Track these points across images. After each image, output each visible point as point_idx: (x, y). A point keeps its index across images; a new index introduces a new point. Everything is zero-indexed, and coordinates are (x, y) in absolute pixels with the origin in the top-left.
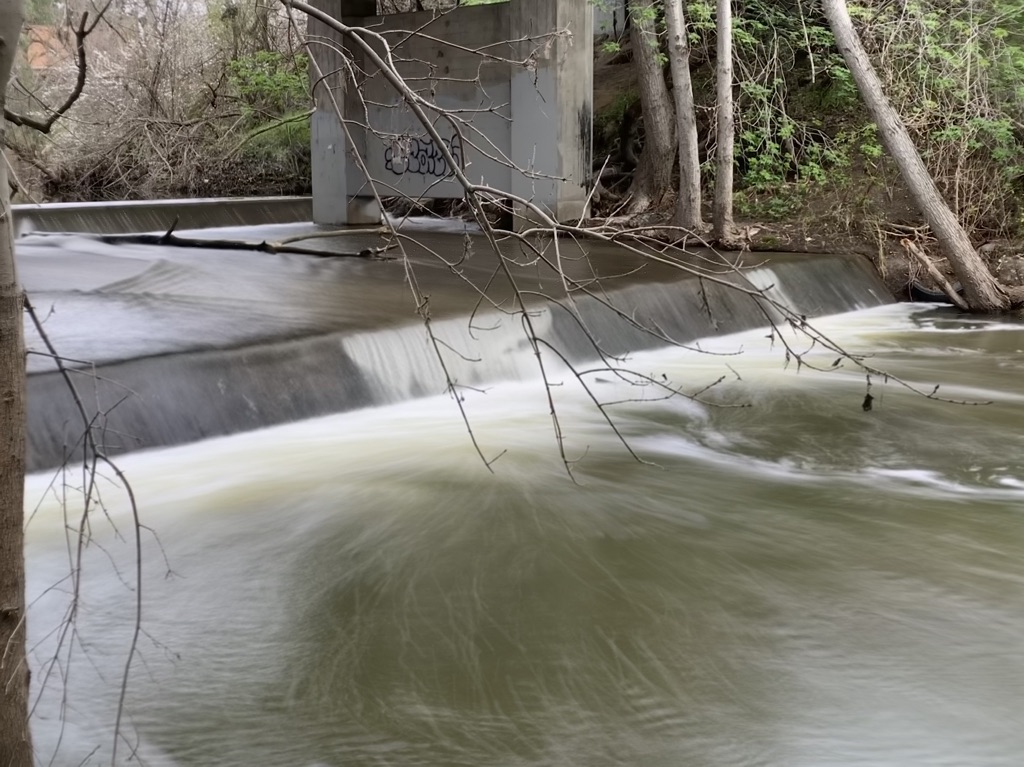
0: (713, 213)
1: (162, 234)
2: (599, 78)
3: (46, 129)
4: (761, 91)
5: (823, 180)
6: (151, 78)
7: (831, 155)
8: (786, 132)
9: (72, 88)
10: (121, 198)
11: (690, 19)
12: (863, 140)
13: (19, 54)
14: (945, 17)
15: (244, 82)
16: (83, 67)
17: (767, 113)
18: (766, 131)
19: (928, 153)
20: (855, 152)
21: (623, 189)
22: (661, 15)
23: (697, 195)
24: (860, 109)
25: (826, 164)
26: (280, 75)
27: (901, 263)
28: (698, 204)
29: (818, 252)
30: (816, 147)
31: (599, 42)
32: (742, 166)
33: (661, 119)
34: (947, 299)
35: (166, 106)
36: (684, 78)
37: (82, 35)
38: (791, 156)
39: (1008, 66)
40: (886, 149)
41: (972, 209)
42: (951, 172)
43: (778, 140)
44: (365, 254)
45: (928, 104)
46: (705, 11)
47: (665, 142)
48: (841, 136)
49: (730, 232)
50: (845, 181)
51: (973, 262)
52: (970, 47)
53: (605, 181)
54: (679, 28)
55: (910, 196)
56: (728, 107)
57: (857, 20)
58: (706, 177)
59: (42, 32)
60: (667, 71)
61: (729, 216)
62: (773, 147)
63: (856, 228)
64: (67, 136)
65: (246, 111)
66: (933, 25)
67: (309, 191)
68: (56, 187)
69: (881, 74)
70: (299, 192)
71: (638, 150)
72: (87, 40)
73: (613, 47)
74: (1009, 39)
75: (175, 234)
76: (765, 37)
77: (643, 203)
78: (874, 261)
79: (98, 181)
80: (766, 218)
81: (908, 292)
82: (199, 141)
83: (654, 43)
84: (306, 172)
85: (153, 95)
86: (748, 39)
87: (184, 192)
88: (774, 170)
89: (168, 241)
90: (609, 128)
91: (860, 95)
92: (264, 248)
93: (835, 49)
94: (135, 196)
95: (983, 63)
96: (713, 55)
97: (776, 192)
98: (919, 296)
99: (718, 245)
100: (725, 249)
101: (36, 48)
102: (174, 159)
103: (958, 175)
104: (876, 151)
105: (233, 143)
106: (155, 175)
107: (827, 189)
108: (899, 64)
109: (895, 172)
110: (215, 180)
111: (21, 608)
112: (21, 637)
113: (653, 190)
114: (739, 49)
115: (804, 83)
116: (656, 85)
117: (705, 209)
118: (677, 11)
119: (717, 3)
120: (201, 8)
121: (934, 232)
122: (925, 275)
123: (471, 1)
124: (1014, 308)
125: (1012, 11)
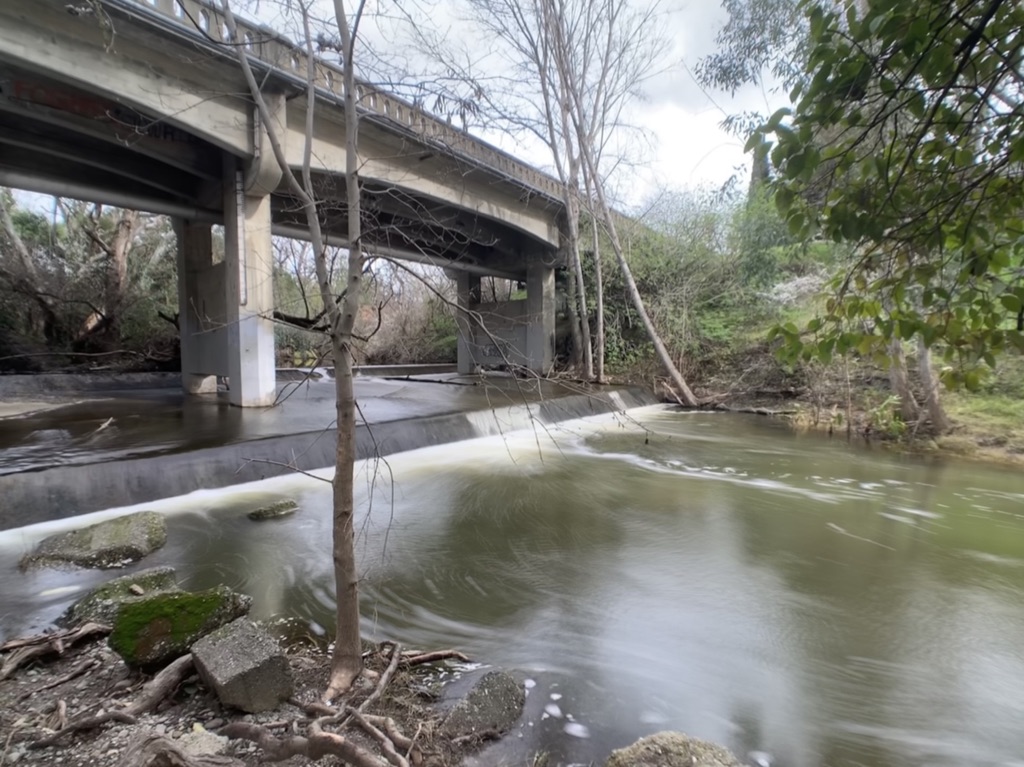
0: (597, 371)
1: (405, 377)
2: (557, 325)
3: (367, 341)
4: (613, 331)
5: (634, 361)
6: (403, 324)
7: (637, 352)
8: (621, 344)
9: (376, 327)
10: (392, 364)
11: (588, 305)
12: (648, 347)
13: (358, 315)
14: (675, 307)
15: (435, 325)
16: (380, 320)
17: (615, 338)
18: (615, 344)
19: (671, 352)
20: (645, 351)
21: (566, 362)
22: (578, 304)
23: (591, 365)
24: (648, 337)
25: (636, 355)
26: (447, 323)
27: (662, 390)
28: (591, 368)
29: (633, 386)
30: (632, 349)
31: (557, 313)
32: (606, 356)
33: (579, 339)
34: (678, 402)
35: (408, 333)
36: (586, 325)
37: (380, 309)
38: (624, 352)
39: (697, 323)
40: (656, 350)
41: (686, 371)
42: (679, 359)
43: (619, 347)
44: (474, 384)
45: (670, 335)
46: (593, 303)
47: (580, 347)
48: (640, 346)
49: (603, 378)
50: (643, 361)
51: (686, 390)
52: (684, 316)
53: (560, 360)
54: (585, 309)
55: (665, 367)
56: (602, 335)
57: (645, 307)
58: (594, 359)
59: (366, 307)
60: (580, 323)
61: (602, 372)
62: (617, 349)
63: (646, 377)
64: (374, 343)
65: (436, 335)
66: (672, 309)
67: (455, 362)
68: (369, 360)
69: (654, 325)
70: (453, 362)
71: (570, 349)
72: (382, 311)
73: (562, 315)
74: (698, 314)
75: (411, 377)
76: (614, 312)
77: (573, 367)
78: (652, 389)
79: (384, 359)
80: (615, 374)
81: (664, 399)
82: (419, 345)
83: (576, 314)
84: (456, 356)
85: (404, 329)
86: (608, 313)
87: (414, 362)
88: (617, 357)
89: (407, 379)
90: (561, 341)
91: (647, 332)
92: (440, 382)
93: (638, 316)
94: (397, 364)
95: (689, 322)
96: (596, 318)
97: (618, 365)
98: (668, 401)
99: (597, 382)
100: (601, 384)
101: (364, 313)
102: (411, 351)
103: (681, 360)
104: (653, 351)
105: (431, 345)
106: (404, 356)
107: (636, 364)
108: (660, 322)
109: (660, 359)
110: (424, 358)
111: (351, 510)
112: (351, 520)
113: (576, 363)
114: (605, 316)
115: (628, 327)
116: (577, 328)
117: (594, 370)
118: (584, 303)
119: (598, 300)
120: (421, 300)
121: (673, 379)
122: (670, 394)
123: (513, 298)
124: (701, 407)
125: (699, 305)
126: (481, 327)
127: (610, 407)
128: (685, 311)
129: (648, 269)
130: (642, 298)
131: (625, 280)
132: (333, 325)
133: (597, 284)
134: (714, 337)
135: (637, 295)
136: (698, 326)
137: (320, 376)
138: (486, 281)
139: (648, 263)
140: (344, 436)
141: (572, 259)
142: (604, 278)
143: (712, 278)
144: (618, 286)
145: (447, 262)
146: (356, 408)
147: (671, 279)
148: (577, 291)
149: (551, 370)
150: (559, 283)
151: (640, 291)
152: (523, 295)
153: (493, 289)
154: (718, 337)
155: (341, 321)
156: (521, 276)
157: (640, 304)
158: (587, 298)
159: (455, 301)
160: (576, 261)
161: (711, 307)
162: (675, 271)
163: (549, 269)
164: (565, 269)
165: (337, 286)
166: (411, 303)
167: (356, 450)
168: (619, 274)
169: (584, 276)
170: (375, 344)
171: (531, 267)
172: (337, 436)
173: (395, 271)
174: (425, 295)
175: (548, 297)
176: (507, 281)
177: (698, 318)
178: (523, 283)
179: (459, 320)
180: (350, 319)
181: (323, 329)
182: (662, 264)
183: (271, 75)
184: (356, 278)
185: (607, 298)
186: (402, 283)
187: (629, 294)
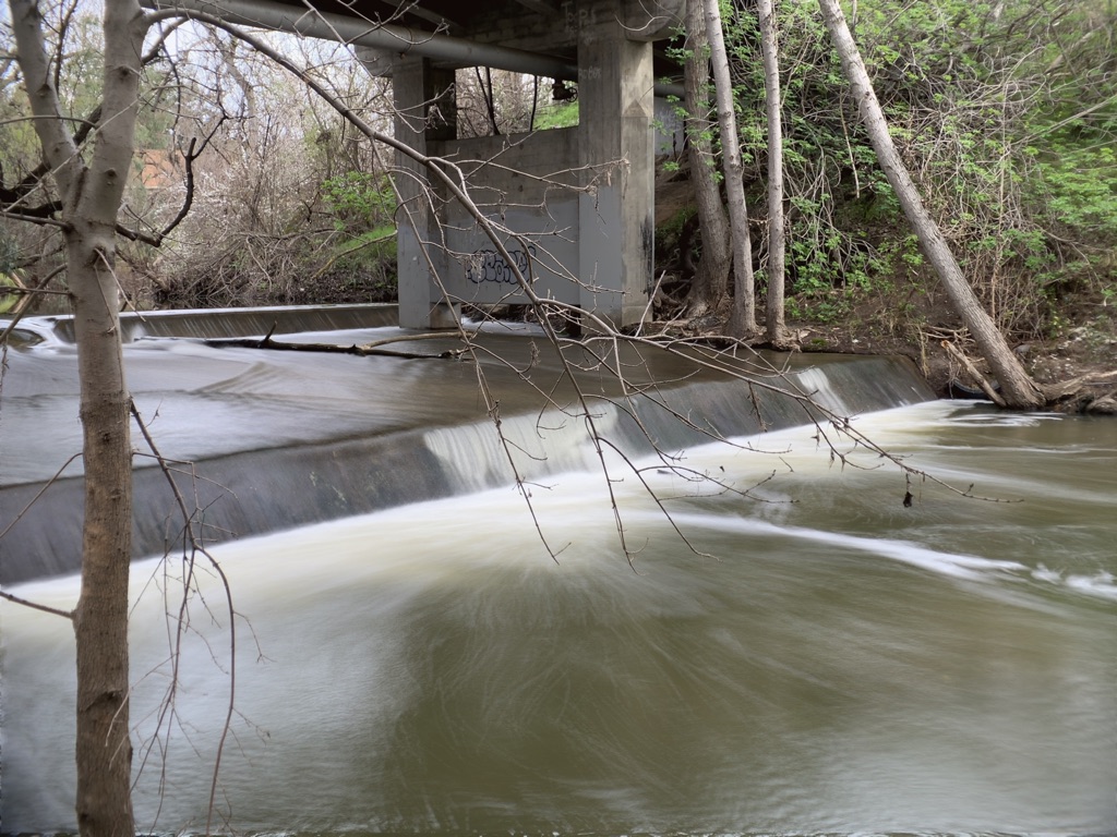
0: (766, 317)
1: (261, 338)
2: (660, 195)
3: (157, 244)
4: (809, 205)
5: (868, 287)
6: (253, 195)
7: (876, 264)
8: (833, 242)
9: (182, 206)
10: (224, 305)
11: (743, 139)
12: (904, 249)
13: (132, 172)
14: (978, 137)
15: (337, 200)
16: (191, 187)
17: (815, 225)
18: (815, 242)
19: (966, 261)
20: (897, 260)
21: (683, 294)
22: (717, 136)
23: (751, 302)
24: (902, 222)
25: (871, 272)
26: (370, 193)
27: (942, 362)
28: (752, 309)
29: (863, 353)
30: (861, 256)
31: (659, 162)
32: (792, 274)
33: (717, 232)
34: (987, 397)
35: (265, 221)
36: (738, 194)
37: (190, 159)
38: (839, 265)
39: (1039, 182)
40: (926, 257)
41: (1007, 313)
42: (988, 279)
43: (826, 250)
44: (446, 356)
45: (965, 216)
46: (757, 132)
47: (721, 252)
48: (884, 246)
49: (782, 335)
50: (889, 287)
51: (1009, 362)
52: (1003, 164)
53: (666, 288)
54: (734, 149)
55: (949, 301)
56: (779, 220)
57: (897, 140)
58: (759, 285)
59: (154, 155)
60: (722, 187)
61: (781, 319)
62: (821, 256)
63: (900, 331)
64: (177, 248)
65: (339, 226)
66: (969, 144)
67: (396, 298)
68: (165, 296)
69: (920, 189)
70: (387, 298)
71: (695, 259)
72: (195, 164)
73: (673, 166)
74: (1039, 157)
75: (275, 338)
76: (813, 156)
77: (701, 308)
78: (916, 362)
79: (204, 292)
80: (816, 322)
81: (946, 389)
82: (295, 253)
83: (711, 163)
84: (393, 281)
85: (254, 211)
86: (797, 158)
87: (282, 299)
88: (823, 278)
89: (267, 345)
90: (670, 240)
91: (902, 208)
92: (354, 350)
93: (877, 166)
94: (237, 304)
95: (1016, 178)
96: (765, 172)
97: (825, 298)
98: (958, 393)
99: (768, 346)
100: (778, 350)
101: (149, 171)
102: (273, 269)
103: (994, 281)
104: (917, 260)
105: (327, 255)
106: (254, 284)
107: (872, 294)
108: (937, 180)
109: (935, 278)
110: (310, 289)
111: (125, 689)
112: (125, 716)
113: (710, 296)
114: (789, 167)
115: (849, 197)
116: (712, 200)
117: (758, 313)
118: (732, 133)
119: (768, 125)
120: (298, 132)
121: (973, 334)
122: (965, 376)
123: (543, 124)
124: (1049, 404)
125: (1042, 131)
126: (461, 200)
128: (1005, 149)
129: (903, 38)
130: (888, 118)
131: (843, 69)
132: (68, 200)
133: (765, 84)
134: (1086, 218)
135: (875, 109)
136: (1042, 189)
137: (37, 338)
138: (467, 77)
139: (904, 19)
140: (103, 494)
141: (699, 15)
142: (785, 66)
143: (1081, 58)
144: (823, 86)
146: (133, 421)
147: (968, 63)
148: (714, 101)
149: (646, 316)
150: (666, 82)
151: (882, 98)
152: (569, 115)
153: (489, 100)
154: (1096, 217)
155: (90, 187)
156: (562, 64)
157: (884, 132)
158: (741, 121)
159: (389, 133)
160: (708, 20)
161: (1076, 134)
162: (978, 41)
163: (638, 44)
164: (680, 42)
165: (75, 97)
166: (271, 140)
167: (134, 530)
168: (824, 54)
169: (733, 59)
170: (177, 254)
171: (588, 37)
172: (82, 496)
173: (228, 55)
174: (310, 119)
175: (638, 119)
176: (527, 78)
177: (1042, 166)
178: (569, 84)
179: (402, 181)
180: (112, 181)
181: (46, 211)
182: (944, 21)
184: (124, 73)
185: (795, 118)
186: (247, 88)
187: (853, 105)
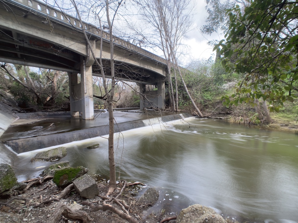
0: (176, 108)
2: (166, 97)
3: (117, 102)
4: (180, 98)
5: (186, 105)
6: (126, 97)
7: (187, 103)
8: (183, 101)
9: (119, 98)
13: (114, 95)
15: (134, 97)
16: (120, 96)
17: (181, 100)
18: (181, 101)
19: (196, 103)
20: (189, 103)
21: (168, 106)
23: (175, 107)
24: (189, 99)
25: (186, 104)
26: (137, 97)
27: (194, 113)
28: (175, 108)
29: (186, 112)
30: (185, 102)
31: (165, 93)
32: (179, 104)
33: (171, 100)
34: (198, 116)
36: (173, 97)
37: (120, 94)
38: (183, 103)
41: (200, 108)
44: (145, 112)
45: (196, 98)
46: (175, 91)
47: (172, 102)
49: (178, 110)
50: (188, 106)
51: (200, 113)
52: (199, 93)
53: (166, 106)
54: (173, 92)
55: (194, 107)
56: (177, 99)
57: (189, 91)
58: (176, 105)
59: (116, 93)
60: (172, 96)
61: (178, 109)
62: (182, 103)
63: (189, 110)
65: (134, 100)
66: (196, 92)
68: (117, 107)
69: (191, 96)
70: (139, 107)
71: (169, 103)
73: (167, 94)
76: (181, 93)
77: (170, 108)
78: (191, 113)
79: (121, 106)
80: (181, 109)
82: (130, 103)
83: (170, 94)
84: (140, 105)
85: (126, 99)
86: (179, 93)
87: (129, 107)
88: (182, 105)
89: (127, 112)
90: (167, 101)
92: (136, 112)
93: (187, 94)
94: (124, 108)
95: (200, 95)
96: (176, 94)
97: (182, 107)
98: (195, 116)
99: (176, 111)
101: (116, 95)
102: (128, 104)
103: (199, 105)
104: (191, 103)
105: (133, 102)
106: (126, 106)
108: (193, 95)
109: (193, 105)
110: (132, 106)
111: (113, 146)
112: (113, 149)
113: (171, 106)
114: (178, 94)
115: (184, 97)
116: (171, 97)
118: (172, 91)
119: (176, 90)
120: (130, 91)
121: (197, 110)
122: (196, 114)
123: (154, 90)
124: (204, 117)
125: (203, 90)
127: (180, 118)
128: (199, 92)
129: (189, 81)
130: (188, 89)
131: (183, 84)
132: (108, 98)
133: (176, 86)
134: (207, 99)
135: (186, 88)
136: (203, 96)
137: (105, 111)
138: (147, 86)
139: (189, 80)
140: (111, 127)
141: (169, 79)
142: (178, 84)
143: (206, 83)
144: (181, 86)
145: (137, 81)
146: (114, 119)
147: (195, 84)
148: (171, 87)
149: (164, 108)
150: (166, 86)
151: (187, 87)
152: (157, 89)
153: (149, 88)
154: (208, 99)
155: (110, 97)
156: (156, 84)
157: (187, 91)
158: (173, 89)
159: (139, 91)
160: (170, 80)
161: (206, 91)
162: (196, 82)
163: (163, 82)
164: (167, 82)
165: (109, 88)
166: (128, 92)
167: (114, 130)
168: (182, 83)
169: (172, 84)
170: (119, 103)
171: (158, 82)
172: (109, 127)
173: (124, 84)
174: (131, 90)
175: (163, 89)
176: (152, 86)
177: (203, 94)
178: (156, 86)
179: (140, 96)
180: (112, 97)
181: (105, 99)
182: (193, 80)
183: (92, 36)
184: (113, 86)
185: (179, 89)
186: (125, 87)
187: (184, 88)
